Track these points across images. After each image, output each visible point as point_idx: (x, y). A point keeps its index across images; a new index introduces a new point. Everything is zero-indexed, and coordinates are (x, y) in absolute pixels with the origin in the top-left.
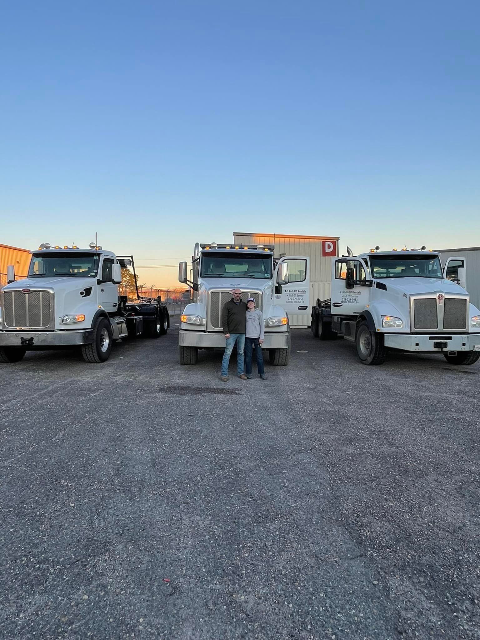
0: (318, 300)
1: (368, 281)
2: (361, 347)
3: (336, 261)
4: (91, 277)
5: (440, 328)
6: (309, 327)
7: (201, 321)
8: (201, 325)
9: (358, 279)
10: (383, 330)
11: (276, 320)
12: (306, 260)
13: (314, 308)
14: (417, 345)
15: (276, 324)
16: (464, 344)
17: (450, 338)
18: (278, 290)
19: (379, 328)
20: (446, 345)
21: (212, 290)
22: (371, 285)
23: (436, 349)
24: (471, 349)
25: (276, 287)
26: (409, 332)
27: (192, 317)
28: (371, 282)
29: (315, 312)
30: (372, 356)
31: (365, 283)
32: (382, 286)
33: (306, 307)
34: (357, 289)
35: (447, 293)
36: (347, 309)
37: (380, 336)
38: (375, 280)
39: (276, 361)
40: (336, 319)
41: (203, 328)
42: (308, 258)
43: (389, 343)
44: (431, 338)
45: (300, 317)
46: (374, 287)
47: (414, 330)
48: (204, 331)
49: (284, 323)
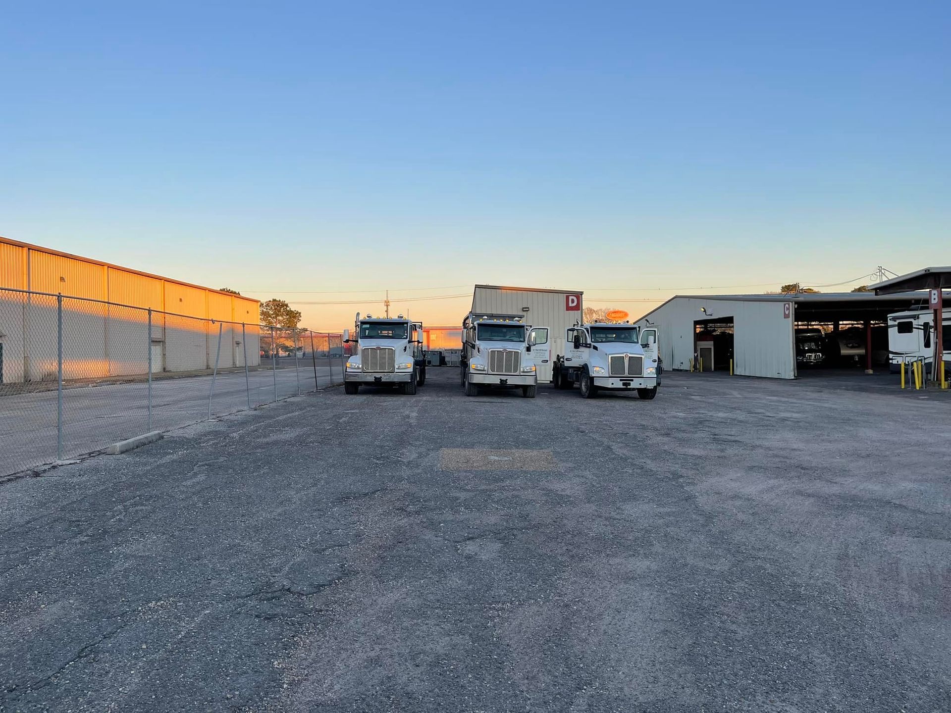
0: (558, 356)
1: (589, 344)
2: (583, 388)
3: (568, 330)
4: (404, 338)
5: (626, 374)
6: (551, 382)
7: (484, 368)
8: (483, 370)
9: (584, 342)
10: (593, 375)
11: (529, 368)
12: (547, 329)
13: (554, 362)
14: (613, 384)
15: (528, 371)
16: (640, 384)
17: (632, 380)
18: (528, 349)
19: (592, 374)
20: (629, 384)
21: (491, 350)
22: (590, 347)
23: (624, 387)
24: (645, 387)
25: (527, 347)
26: (608, 376)
27: (479, 366)
28: (590, 344)
29: (556, 366)
30: (588, 392)
31: (587, 346)
32: (595, 348)
33: (547, 361)
34: (582, 349)
35: (630, 353)
36: (576, 362)
37: (592, 379)
38: (593, 344)
39: (528, 394)
40: (571, 371)
41: (484, 372)
42: (548, 328)
43: (597, 383)
44: (621, 380)
45: (543, 367)
46: (592, 349)
47: (611, 375)
48: (486, 374)
49: (533, 370)
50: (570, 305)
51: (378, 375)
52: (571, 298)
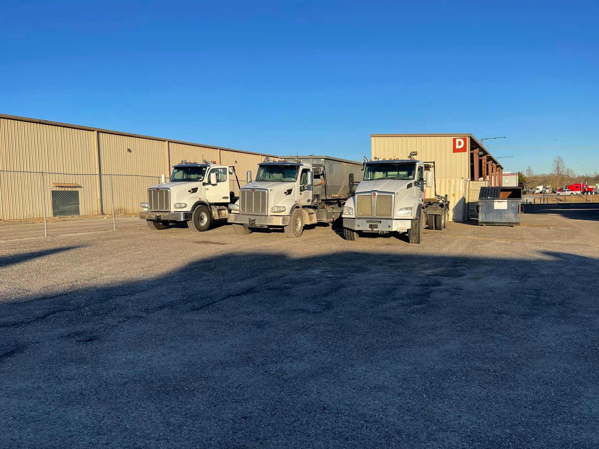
50: (458, 147)
51: (158, 214)
52: (457, 140)
